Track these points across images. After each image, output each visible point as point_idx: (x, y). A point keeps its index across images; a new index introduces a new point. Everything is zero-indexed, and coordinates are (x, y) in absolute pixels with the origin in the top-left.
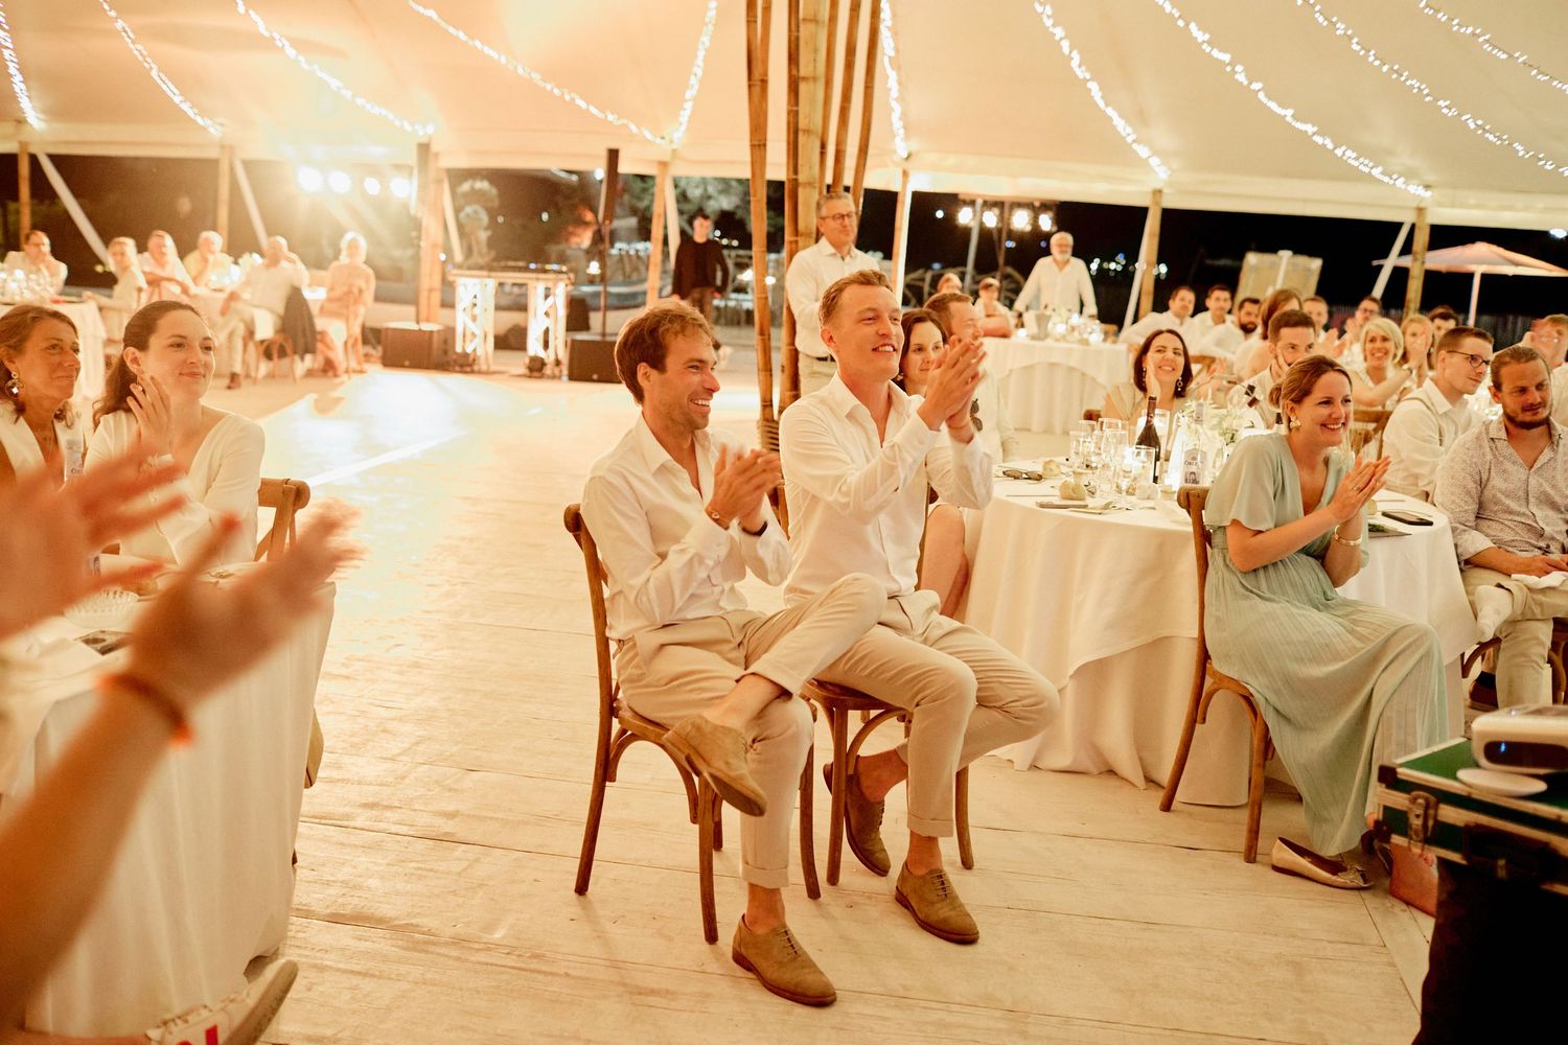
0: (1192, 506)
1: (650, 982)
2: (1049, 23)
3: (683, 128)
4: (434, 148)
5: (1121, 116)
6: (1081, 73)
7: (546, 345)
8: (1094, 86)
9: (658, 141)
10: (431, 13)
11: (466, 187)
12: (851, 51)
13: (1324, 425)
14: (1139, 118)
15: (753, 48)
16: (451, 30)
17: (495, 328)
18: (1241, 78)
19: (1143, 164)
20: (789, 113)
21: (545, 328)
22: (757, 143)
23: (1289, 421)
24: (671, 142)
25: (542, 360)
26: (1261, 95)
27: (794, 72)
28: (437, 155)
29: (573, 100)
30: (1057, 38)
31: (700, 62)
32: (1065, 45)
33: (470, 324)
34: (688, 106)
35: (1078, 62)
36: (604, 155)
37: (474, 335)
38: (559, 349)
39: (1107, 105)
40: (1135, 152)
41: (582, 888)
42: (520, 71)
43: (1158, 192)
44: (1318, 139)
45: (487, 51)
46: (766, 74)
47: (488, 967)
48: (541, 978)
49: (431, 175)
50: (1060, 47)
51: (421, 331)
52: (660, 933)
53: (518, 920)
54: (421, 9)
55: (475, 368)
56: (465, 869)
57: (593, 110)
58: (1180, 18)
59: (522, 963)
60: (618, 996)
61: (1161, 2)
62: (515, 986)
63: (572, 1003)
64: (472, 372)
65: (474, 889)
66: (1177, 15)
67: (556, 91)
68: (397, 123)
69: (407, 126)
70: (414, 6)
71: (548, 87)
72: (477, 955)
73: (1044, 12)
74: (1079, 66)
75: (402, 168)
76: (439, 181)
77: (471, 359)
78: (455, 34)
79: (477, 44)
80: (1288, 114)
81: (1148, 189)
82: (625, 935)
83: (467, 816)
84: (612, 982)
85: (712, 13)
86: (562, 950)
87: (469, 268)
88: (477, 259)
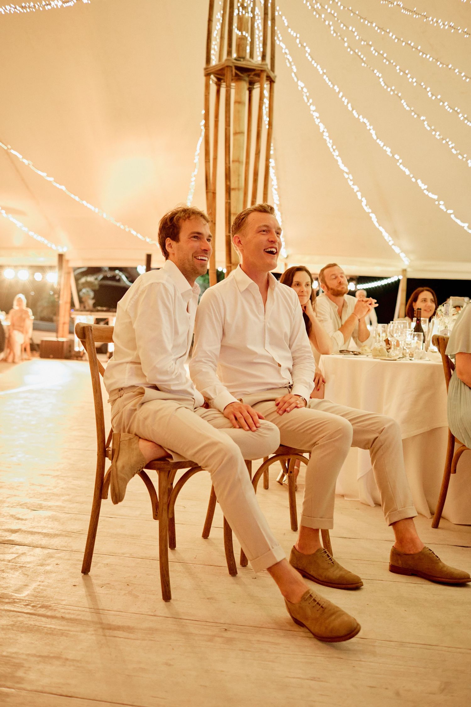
0: (441, 344)
2: (351, 183)
4: (67, 257)
5: (386, 231)
6: (367, 209)
8: (373, 216)
10: (63, 188)
11: (83, 280)
12: (256, 174)
14: (394, 234)
15: (208, 177)
16: (72, 196)
18: (443, 207)
19: (397, 256)
20: (226, 203)
26: (452, 216)
27: (228, 183)
28: (68, 261)
29: (130, 231)
30: (355, 190)
32: (359, 194)
35: (365, 204)
36: (144, 258)
39: (380, 226)
40: (393, 250)
41: (86, 569)
42: (105, 216)
43: (404, 271)
45: (89, 206)
46: (215, 190)
47: (12, 613)
48: (44, 619)
49: (65, 270)
50: (357, 196)
51: (58, 342)
52: (130, 593)
53: (39, 585)
54: (58, 185)
55: (84, 358)
56: (15, 558)
57: (139, 236)
58: (413, 177)
59: (35, 610)
60: (95, 630)
61: (404, 169)
62: (26, 624)
63: (62, 634)
64: (82, 360)
65: (17, 568)
66: (411, 176)
67: (122, 227)
68: (49, 245)
69: (54, 247)
70: (55, 184)
71: (118, 224)
72: (6, 605)
73: (349, 178)
74: (366, 205)
75: (51, 267)
76: (69, 273)
77: (82, 354)
78: (74, 198)
79: (84, 203)
80: (465, 225)
81: (400, 269)
82: (107, 594)
83: (25, 531)
84: (93, 622)
85: (193, 183)
86: (64, 603)
87: (82, 311)
88: (87, 308)
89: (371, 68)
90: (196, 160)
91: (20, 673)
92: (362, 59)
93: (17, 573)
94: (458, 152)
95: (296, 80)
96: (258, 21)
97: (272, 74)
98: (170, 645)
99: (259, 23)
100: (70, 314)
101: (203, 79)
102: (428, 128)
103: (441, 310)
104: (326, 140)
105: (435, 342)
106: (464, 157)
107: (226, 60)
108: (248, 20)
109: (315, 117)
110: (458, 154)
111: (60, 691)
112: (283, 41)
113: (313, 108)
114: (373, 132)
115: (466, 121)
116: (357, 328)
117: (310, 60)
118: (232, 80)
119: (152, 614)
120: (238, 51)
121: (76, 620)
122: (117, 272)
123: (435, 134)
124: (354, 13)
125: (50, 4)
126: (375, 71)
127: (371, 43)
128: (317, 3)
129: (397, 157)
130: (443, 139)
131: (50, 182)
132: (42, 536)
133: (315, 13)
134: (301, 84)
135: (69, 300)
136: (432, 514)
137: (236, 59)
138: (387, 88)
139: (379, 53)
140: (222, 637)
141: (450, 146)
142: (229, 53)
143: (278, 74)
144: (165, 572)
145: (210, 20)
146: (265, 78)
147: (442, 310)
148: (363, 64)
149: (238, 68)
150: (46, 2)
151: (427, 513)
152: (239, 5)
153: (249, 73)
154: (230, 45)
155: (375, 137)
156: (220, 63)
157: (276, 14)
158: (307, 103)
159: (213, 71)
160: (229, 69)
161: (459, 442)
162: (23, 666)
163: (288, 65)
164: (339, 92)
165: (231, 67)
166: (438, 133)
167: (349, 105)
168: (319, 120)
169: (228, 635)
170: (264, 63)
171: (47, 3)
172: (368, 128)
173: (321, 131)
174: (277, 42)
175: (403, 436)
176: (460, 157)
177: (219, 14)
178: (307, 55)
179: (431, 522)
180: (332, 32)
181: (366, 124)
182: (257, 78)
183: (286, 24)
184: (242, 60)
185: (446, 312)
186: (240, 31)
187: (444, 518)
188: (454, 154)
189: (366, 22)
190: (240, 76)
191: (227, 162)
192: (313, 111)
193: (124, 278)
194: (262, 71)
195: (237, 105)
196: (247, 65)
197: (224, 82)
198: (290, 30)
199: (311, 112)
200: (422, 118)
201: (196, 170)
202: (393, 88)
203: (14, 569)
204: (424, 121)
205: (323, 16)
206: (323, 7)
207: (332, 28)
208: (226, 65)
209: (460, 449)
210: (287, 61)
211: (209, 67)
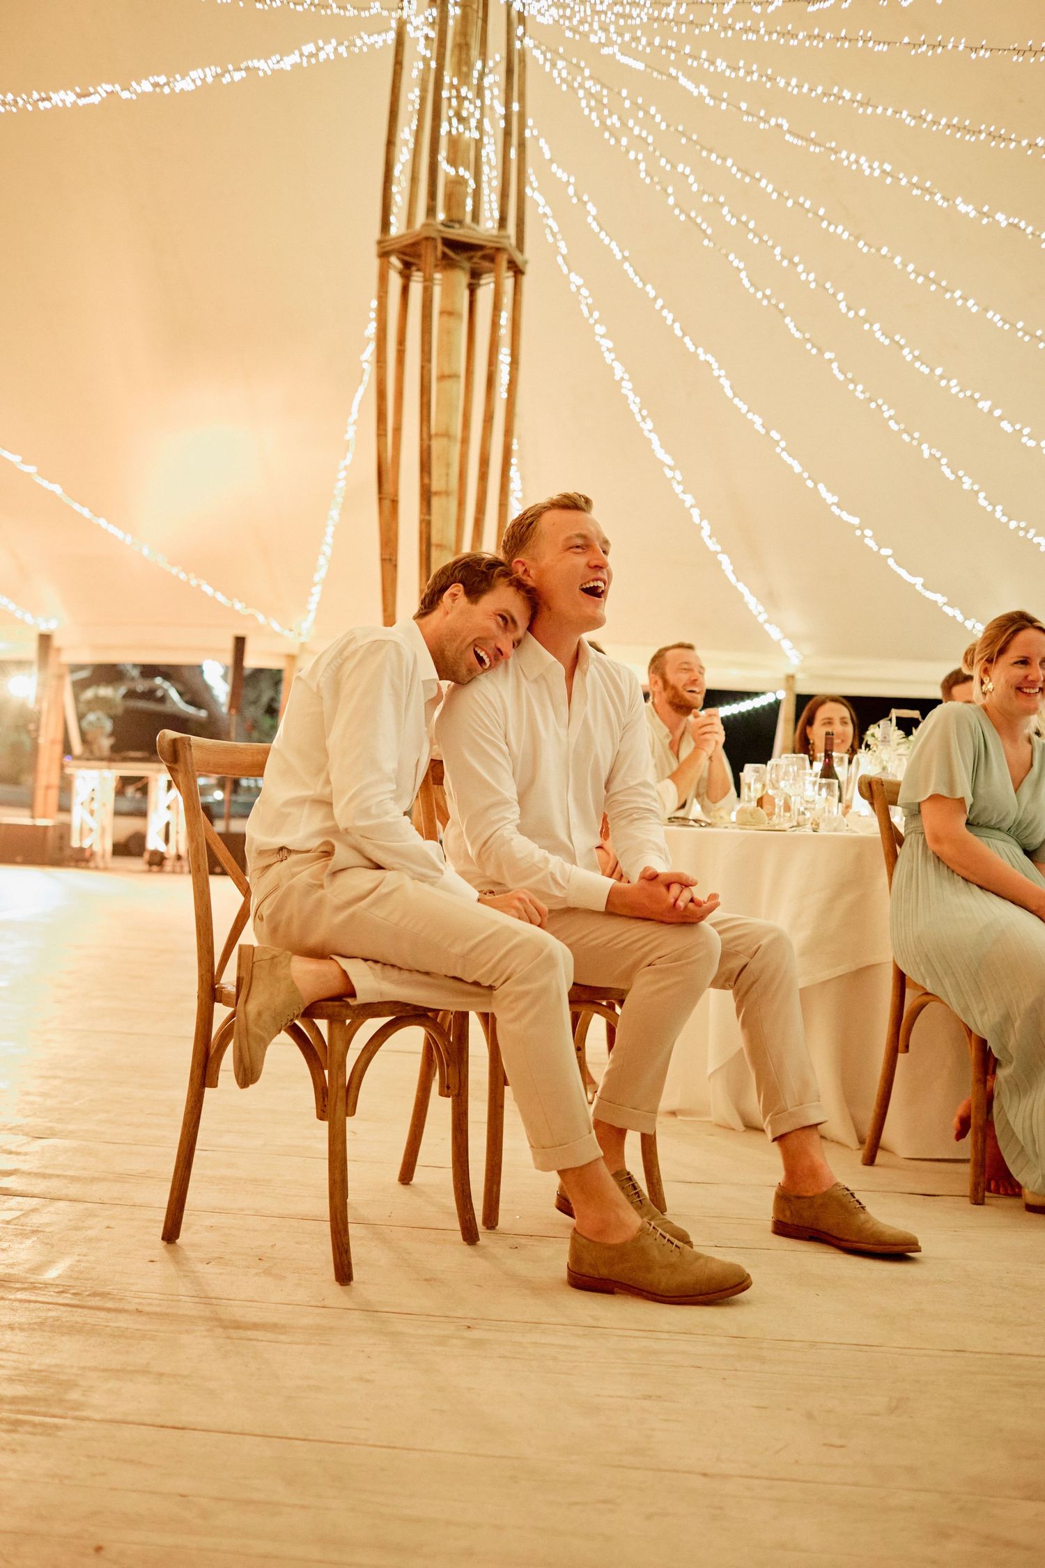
0: (876, 795)
1: (252, 1316)
2: (678, 489)
3: (312, 616)
4: (57, 642)
5: (751, 592)
6: (713, 545)
7: (167, 840)
8: (724, 558)
9: (286, 633)
10: (57, 489)
11: (89, 694)
12: (484, 462)
13: (1019, 689)
14: (769, 598)
15: (384, 468)
16: (76, 507)
17: (114, 835)
18: (870, 543)
19: (775, 646)
20: (422, 521)
21: (166, 822)
22: (388, 557)
23: (982, 683)
24: (300, 634)
25: (162, 853)
26: (891, 562)
27: (426, 481)
28: (59, 650)
29: (199, 586)
30: (688, 505)
31: (329, 540)
32: (695, 513)
33: (87, 817)
34: (317, 590)
35: (709, 533)
36: (230, 645)
37: (91, 830)
38: (180, 842)
39: (738, 581)
40: (766, 633)
41: (171, 1233)
42: (146, 552)
43: (791, 678)
44: (947, 610)
45: (112, 529)
46: (396, 494)
47: (32, 1305)
48: (102, 1314)
49: (52, 669)
50: (691, 516)
51: (34, 827)
52: (267, 1272)
53: (79, 1261)
54: (45, 483)
55: (92, 864)
56: (18, 1218)
57: (220, 597)
58: (809, 478)
59: (79, 1300)
60: (208, 1330)
61: (790, 460)
62: (67, 1321)
63: (143, 1337)
64: (88, 868)
65: (26, 1234)
66: (806, 475)
67: (182, 576)
68: (18, 615)
69: (28, 618)
70: (39, 480)
71: (174, 571)
72: (19, 1293)
73: (674, 478)
74: (710, 537)
75: (20, 664)
76: (60, 677)
77: (87, 854)
78: (80, 511)
79: (102, 522)
80: (918, 582)
81: (781, 675)
82: (221, 1274)
83: (29, 1174)
84: (201, 1317)
85: (341, 484)
86: (134, 1288)
87: (88, 759)
88: (97, 753)
89: (724, 251)
90: (350, 434)
91: (74, 1395)
92: (704, 231)
93: (28, 1242)
94: (902, 426)
95: (565, 269)
96: (487, 146)
97: (518, 258)
98: (363, 1351)
99: (491, 152)
100: (62, 767)
101: (375, 263)
102: (841, 377)
103: (873, 735)
104: (626, 397)
105: (863, 788)
106: (913, 438)
107: (425, 225)
108: (470, 145)
109: (604, 349)
110: (901, 431)
111: (159, 1421)
112: (538, 189)
113: (600, 329)
114: (726, 383)
115: (917, 364)
116: (705, 775)
117: (597, 229)
118: (436, 266)
119: (319, 1304)
120: (448, 208)
121: (167, 1314)
122: (158, 681)
123: (855, 389)
124: (689, 139)
125: (49, 99)
126: (731, 257)
127: (722, 199)
128: (611, 114)
129: (775, 435)
130: (870, 400)
131: (29, 474)
132: (66, 1181)
133: (607, 135)
134: (576, 279)
135: (59, 736)
136: (862, 1142)
137: (443, 224)
138: (756, 292)
139: (739, 220)
140: (463, 1338)
141: (886, 415)
142: (431, 211)
143: (531, 257)
144: (341, 1226)
145: (390, 143)
146: (504, 264)
147: (876, 735)
148: (706, 242)
149: (449, 243)
150: (40, 95)
151: (852, 1142)
152: (451, 113)
153: (472, 253)
154: (432, 195)
155: (729, 393)
156: (410, 231)
157: (528, 133)
158: (588, 319)
159: (397, 246)
160: (430, 244)
161: (916, 986)
162: (77, 1385)
163: (550, 239)
164: (655, 299)
165: (433, 239)
166: (860, 387)
167: (677, 326)
168: (613, 356)
169: (476, 1334)
170: (503, 233)
171: (43, 95)
172: (716, 373)
173: (617, 378)
174: (528, 191)
175: (802, 982)
176: (906, 437)
177: (406, 130)
178: (590, 219)
179: (859, 1156)
180: (643, 175)
181: (710, 365)
182: (486, 264)
183: (548, 155)
184: (457, 226)
185: (885, 738)
186: (451, 166)
187: (883, 1149)
188: (893, 430)
189: (713, 157)
190: (452, 259)
191: (425, 436)
192: (602, 336)
193: (173, 694)
194: (498, 249)
195: (445, 318)
196: (468, 237)
197: (419, 270)
198: (554, 167)
199: (597, 338)
200: (828, 355)
201: (349, 456)
202: (768, 292)
203: (23, 1235)
204: (831, 361)
205: (624, 141)
206: (624, 124)
207: (642, 166)
208: (425, 234)
209: (916, 1002)
210: (548, 231)
211: (387, 238)
